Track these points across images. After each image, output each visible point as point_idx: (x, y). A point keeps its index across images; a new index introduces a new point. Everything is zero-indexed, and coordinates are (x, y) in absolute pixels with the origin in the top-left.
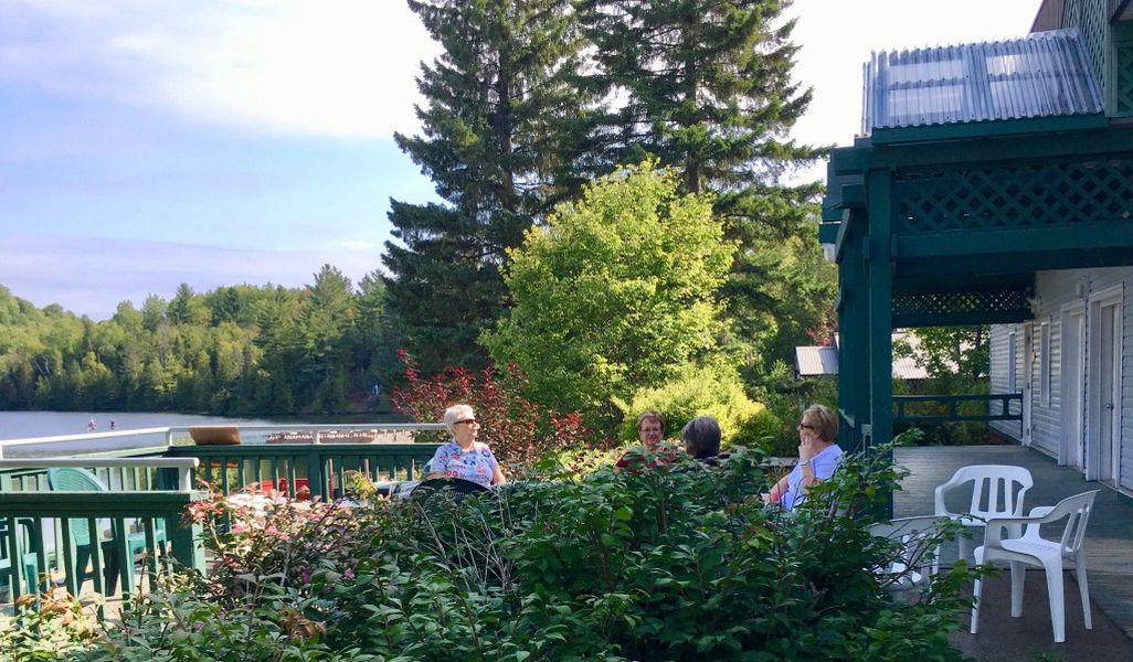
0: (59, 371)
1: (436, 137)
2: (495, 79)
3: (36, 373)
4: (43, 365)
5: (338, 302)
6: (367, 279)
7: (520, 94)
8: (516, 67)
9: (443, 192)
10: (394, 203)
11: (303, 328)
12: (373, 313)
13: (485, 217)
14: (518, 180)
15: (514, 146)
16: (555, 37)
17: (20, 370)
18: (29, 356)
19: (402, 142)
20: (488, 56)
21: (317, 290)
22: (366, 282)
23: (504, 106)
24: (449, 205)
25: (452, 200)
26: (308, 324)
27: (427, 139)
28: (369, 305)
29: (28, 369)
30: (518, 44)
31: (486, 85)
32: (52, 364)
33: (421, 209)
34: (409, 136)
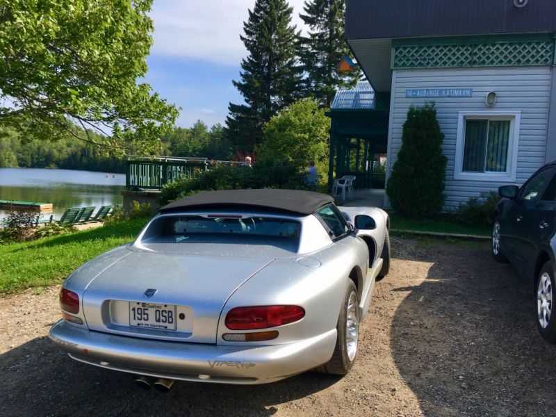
0: (91, 155)
1: (246, 82)
2: (267, 64)
3: (82, 156)
4: (85, 153)
5: (202, 135)
6: (214, 127)
7: (275, 70)
8: (274, 61)
9: (247, 101)
10: (230, 104)
11: (188, 144)
12: (215, 140)
13: (260, 110)
14: (272, 98)
15: (271, 87)
16: (287, 52)
17: (76, 154)
18: (80, 148)
19: (235, 83)
20: (265, 57)
21: (194, 130)
22: (214, 128)
23: (269, 74)
24: (248, 106)
25: (250, 104)
26: (190, 143)
27: (243, 83)
28: (214, 137)
29: (79, 153)
30: (275, 53)
31: (263, 67)
32: (89, 152)
33: (239, 106)
34: (237, 82)
